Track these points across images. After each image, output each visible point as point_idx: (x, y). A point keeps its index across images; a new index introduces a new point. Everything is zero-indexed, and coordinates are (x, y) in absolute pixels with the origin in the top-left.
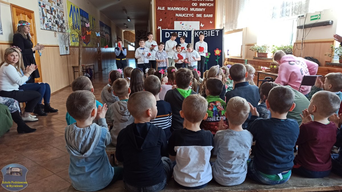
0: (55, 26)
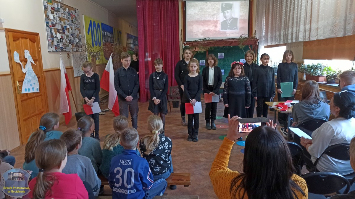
0: (68, 46)
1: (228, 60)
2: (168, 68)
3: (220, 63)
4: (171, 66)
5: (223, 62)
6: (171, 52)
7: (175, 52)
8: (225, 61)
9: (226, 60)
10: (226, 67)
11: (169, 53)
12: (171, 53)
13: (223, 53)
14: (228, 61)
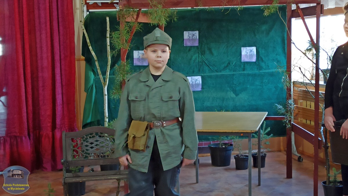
1: (210, 49)
2: (40, 74)
3: (191, 59)
4: (50, 68)
5: (197, 55)
6: (48, 26)
7: (61, 28)
8: (203, 53)
9: (206, 49)
10: (206, 68)
11: (44, 32)
12: (49, 30)
13: (197, 32)
14: (211, 53)
